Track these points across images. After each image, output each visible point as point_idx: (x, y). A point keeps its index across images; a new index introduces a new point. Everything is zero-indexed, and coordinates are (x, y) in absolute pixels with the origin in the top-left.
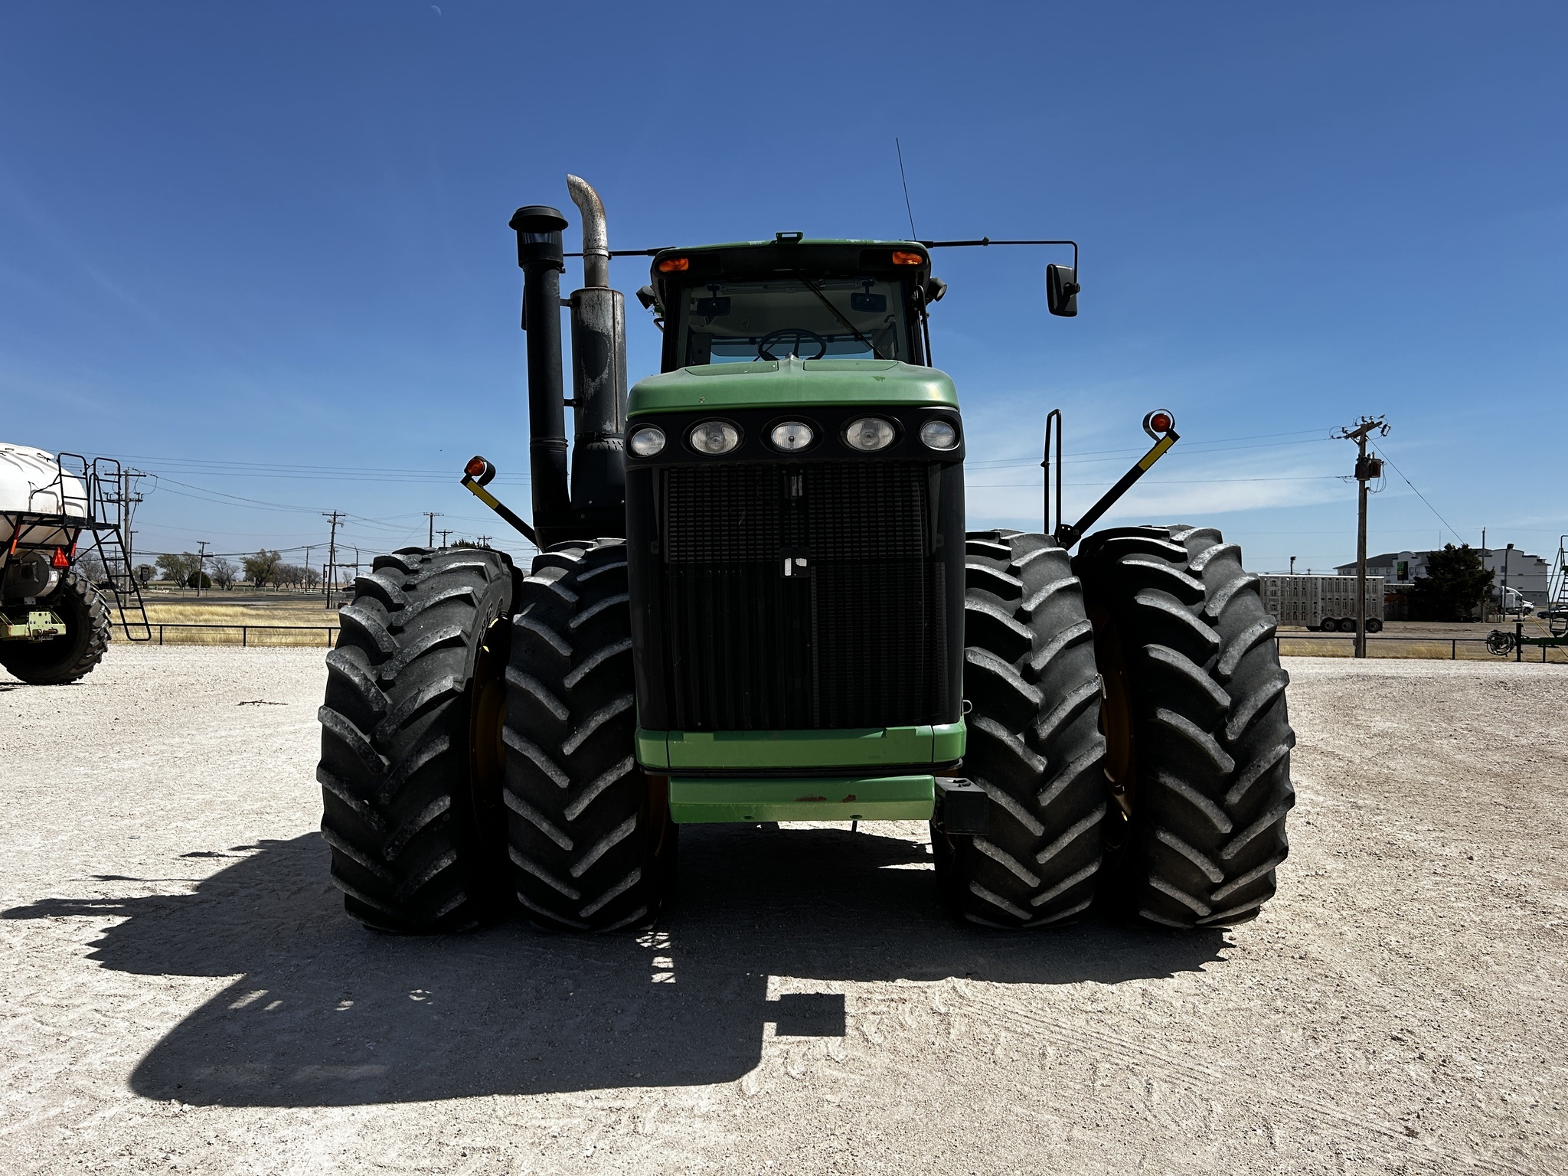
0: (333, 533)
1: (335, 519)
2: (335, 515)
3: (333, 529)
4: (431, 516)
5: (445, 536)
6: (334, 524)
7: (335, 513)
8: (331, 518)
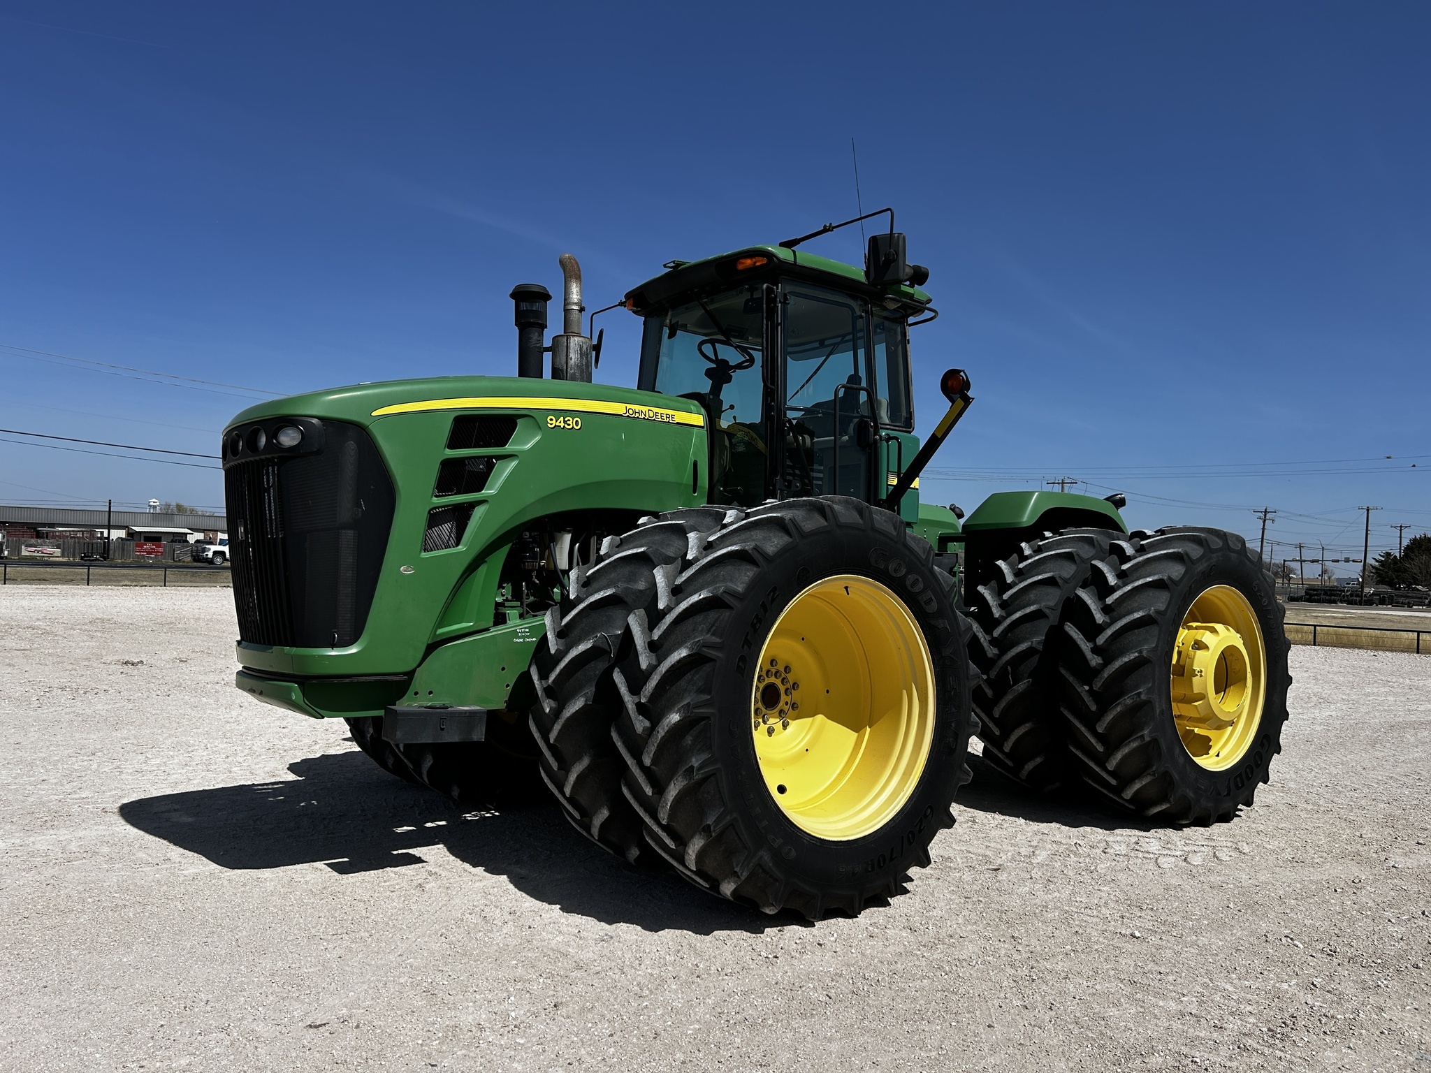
0: (1263, 529)
1: (1265, 515)
2: (1266, 512)
3: (1264, 526)
4: (1368, 510)
5: (1401, 530)
6: (1265, 521)
7: (1266, 509)
8: (1262, 515)
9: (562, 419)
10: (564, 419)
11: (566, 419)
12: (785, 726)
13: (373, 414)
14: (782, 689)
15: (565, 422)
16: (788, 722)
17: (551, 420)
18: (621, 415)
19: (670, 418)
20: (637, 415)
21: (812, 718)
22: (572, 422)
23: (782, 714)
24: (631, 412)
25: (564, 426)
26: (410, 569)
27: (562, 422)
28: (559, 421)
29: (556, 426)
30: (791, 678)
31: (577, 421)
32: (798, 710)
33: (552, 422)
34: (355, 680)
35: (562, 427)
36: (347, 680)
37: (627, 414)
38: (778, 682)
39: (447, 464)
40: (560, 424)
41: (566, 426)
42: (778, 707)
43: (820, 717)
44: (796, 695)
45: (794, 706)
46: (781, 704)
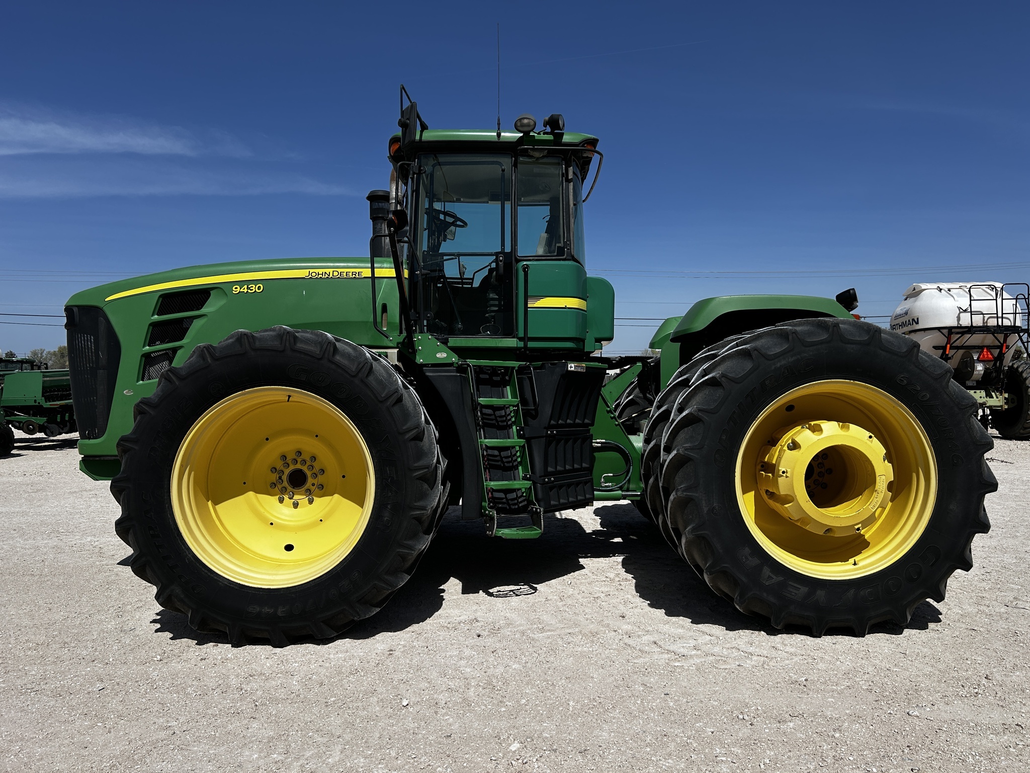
9: (246, 286)
10: (248, 287)
11: (249, 287)
12: (311, 502)
13: (106, 300)
14: (309, 473)
15: (248, 288)
16: (313, 499)
17: (236, 288)
18: (304, 278)
19: (357, 275)
20: (320, 276)
21: (331, 497)
22: (254, 288)
23: (309, 492)
24: (314, 274)
25: (247, 292)
26: (130, 392)
27: (246, 288)
28: (243, 288)
29: (240, 292)
30: (317, 466)
31: (259, 287)
32: (323, 490)
33: (236, 290)
34: (102, 459)
35: (245, 292)
36: (97, 459)
37: (310, 276)
38: (305, 469)
39: (154, 325)
40: (244, 290)
41: (249, 291)
42: (305, 487)
43: (336, 496)
44: (321, 479)
45: (321, 487)
46: (308, 484)
